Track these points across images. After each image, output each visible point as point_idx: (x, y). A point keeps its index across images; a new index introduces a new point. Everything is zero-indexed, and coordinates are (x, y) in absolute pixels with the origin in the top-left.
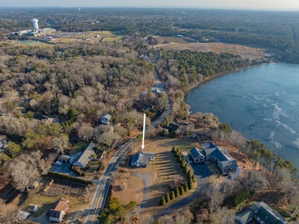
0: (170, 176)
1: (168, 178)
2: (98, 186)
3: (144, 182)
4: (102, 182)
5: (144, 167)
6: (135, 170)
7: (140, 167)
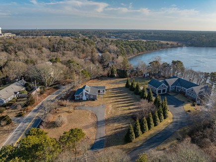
0: (131, 107)
1: (130, 109)
2: (20, 125)
3: (95, 115)
4: (29, 120)
5: (93, 100)
6: (80, 104)
7: (87, 100)
